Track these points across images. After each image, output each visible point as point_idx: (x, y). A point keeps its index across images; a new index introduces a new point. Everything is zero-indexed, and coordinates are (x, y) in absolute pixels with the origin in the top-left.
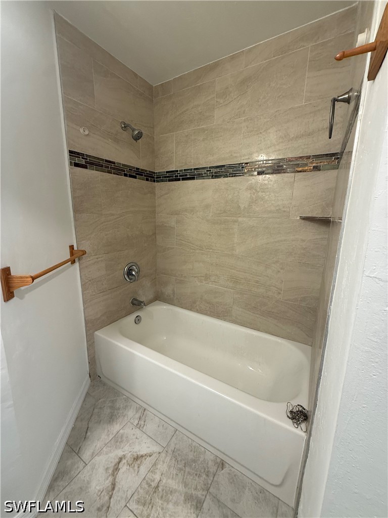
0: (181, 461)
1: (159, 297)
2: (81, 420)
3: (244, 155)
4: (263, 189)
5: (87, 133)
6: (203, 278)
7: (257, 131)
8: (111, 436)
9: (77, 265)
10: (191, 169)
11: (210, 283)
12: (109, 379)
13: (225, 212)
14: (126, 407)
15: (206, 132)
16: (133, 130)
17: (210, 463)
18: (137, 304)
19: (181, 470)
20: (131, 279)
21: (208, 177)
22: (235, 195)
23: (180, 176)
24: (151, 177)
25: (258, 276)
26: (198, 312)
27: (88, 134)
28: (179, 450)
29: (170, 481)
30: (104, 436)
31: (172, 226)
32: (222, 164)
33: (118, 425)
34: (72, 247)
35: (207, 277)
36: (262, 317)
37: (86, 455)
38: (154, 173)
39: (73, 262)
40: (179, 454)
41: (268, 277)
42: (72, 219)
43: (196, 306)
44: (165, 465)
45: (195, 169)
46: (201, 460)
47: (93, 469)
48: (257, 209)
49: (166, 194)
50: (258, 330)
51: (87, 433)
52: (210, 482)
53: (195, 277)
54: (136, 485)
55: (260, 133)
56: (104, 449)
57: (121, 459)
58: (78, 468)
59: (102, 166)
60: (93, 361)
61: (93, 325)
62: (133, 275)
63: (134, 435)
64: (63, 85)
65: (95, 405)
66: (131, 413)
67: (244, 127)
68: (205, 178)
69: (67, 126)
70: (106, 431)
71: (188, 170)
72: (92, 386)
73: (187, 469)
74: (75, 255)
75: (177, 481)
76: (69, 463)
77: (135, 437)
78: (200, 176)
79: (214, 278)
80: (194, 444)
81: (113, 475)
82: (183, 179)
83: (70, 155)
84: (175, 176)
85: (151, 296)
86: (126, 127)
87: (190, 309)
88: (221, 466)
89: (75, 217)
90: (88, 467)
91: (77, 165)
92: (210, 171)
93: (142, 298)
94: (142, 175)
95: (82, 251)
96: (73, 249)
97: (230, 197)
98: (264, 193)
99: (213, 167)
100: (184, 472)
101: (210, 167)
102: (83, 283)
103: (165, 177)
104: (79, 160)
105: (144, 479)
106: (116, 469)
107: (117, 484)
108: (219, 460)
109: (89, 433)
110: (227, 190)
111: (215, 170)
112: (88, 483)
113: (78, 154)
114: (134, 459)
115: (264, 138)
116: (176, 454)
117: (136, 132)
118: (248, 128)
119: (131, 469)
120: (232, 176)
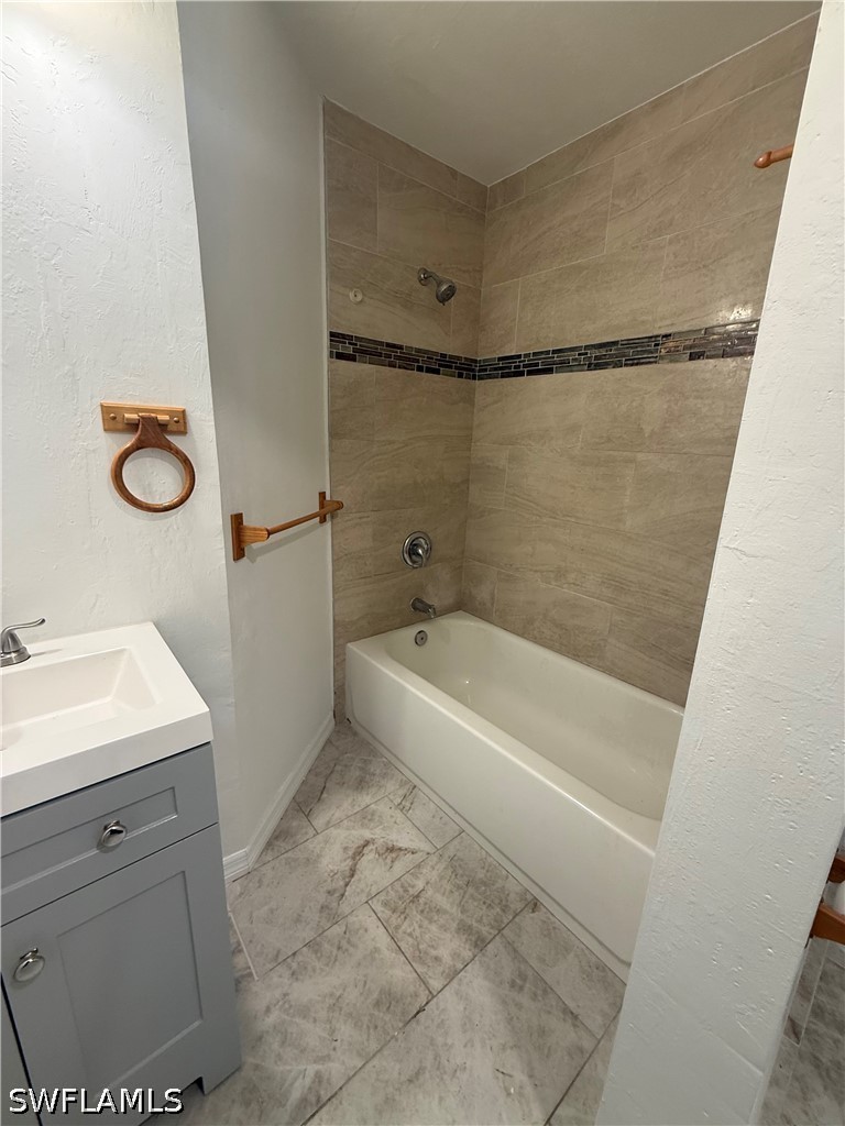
0: (462, 876)
1: (463, 605)
2: (317, 775)
3: (663, 318)
4: (698, 391)
5: (359, 298)
6: (552, 575)
7: (697, 262)
8: (357, 809)
9: (328, 525)
10: (548, 352)
11: (566, 586)
12: (364, 728)
13: (609, 440)
14: (384, 776)
15: (585, 272)
16: (439, 284)
17: (512, 896)
18: (422, 610)
19: (459, 887)
20: (414, 562)
21: (579, 368)
22: (634, 404)
23: (525, 366)
24: (468, 369)
25: (668, 580)
26: (535, 642)
27: (361, 301)
28: (462, 860)
29: (438, 897)
30: (346, 804)
31: (501, 467)
32: (613, 340)
33: (369, 796)
34: (322, 495)
35: (560, 573)
36: (667, 668)
37: (319, 821)
38: (475, 361)
39: (323, 520)
40: (460, 866)
41: (691, 584)
42: (327, 449)
43: (534, 630)
44: (435, 873)
45: (554, 352)
46: (497, 885)
47: (326, 842)
48: (682, 436)
49: (495, 402)
50: (658, 694)
51: (322, 793)
52: (506, 921)
53: (536, 571)
54: (386, 883)
55: (704, 266)
56: (345, 822)
57: (367, 843)
58: (306, 833)
59: (380, 355)
60: (340, 692)
61: (346, 632)
62: (419, 555)
63: (392, 816)
64: (330, 222)
65: (337, 759)
66: (391, 786)
67: (668, 256)
68: (575, 368)
69: (330, 290)
70: (350, 800)
71: (542, 353)
72: (337, 732)
73: (471, 890)
74: (327, 510)
75: (451, 900)
76: (295, 824)
77: (393, 820)
78: (564, 366)
79: (573, 575)
80: (490, 860)
81: (354, 858)
82: (530, 373)
83: (331, 340)
84: (515, 367)
85: (449, 600)
86: (427, 278)
87: (522, 634)
88: (531, 905)
89: (330, 445)
90: (320, 837)
91: (340, 356)
92: (586, 354)
93: (434, 601)
94: (451, 367)
95: (338, 502)
96: (325, 498)
97: (624, 408)
98: (700, 401)
99: (594, 346)
100: (465, 893)
101: (587, 347)
102: (335, 558)
103: (496, 369)
104: (346, 347)
105: (399, 879)
106: (359, 853)
107: (358, 872)
108: (529, 897)
109: (325, 795)
110: (619, 393)
111: (597, 353)
112: (319, 856)
113: (343, 336)
114: (388, 849)
115: (713, 279)
116: (455, 865)
117: (444, 287)
118: (676, 257)
119: (381, 860)
120: (632, 365)
